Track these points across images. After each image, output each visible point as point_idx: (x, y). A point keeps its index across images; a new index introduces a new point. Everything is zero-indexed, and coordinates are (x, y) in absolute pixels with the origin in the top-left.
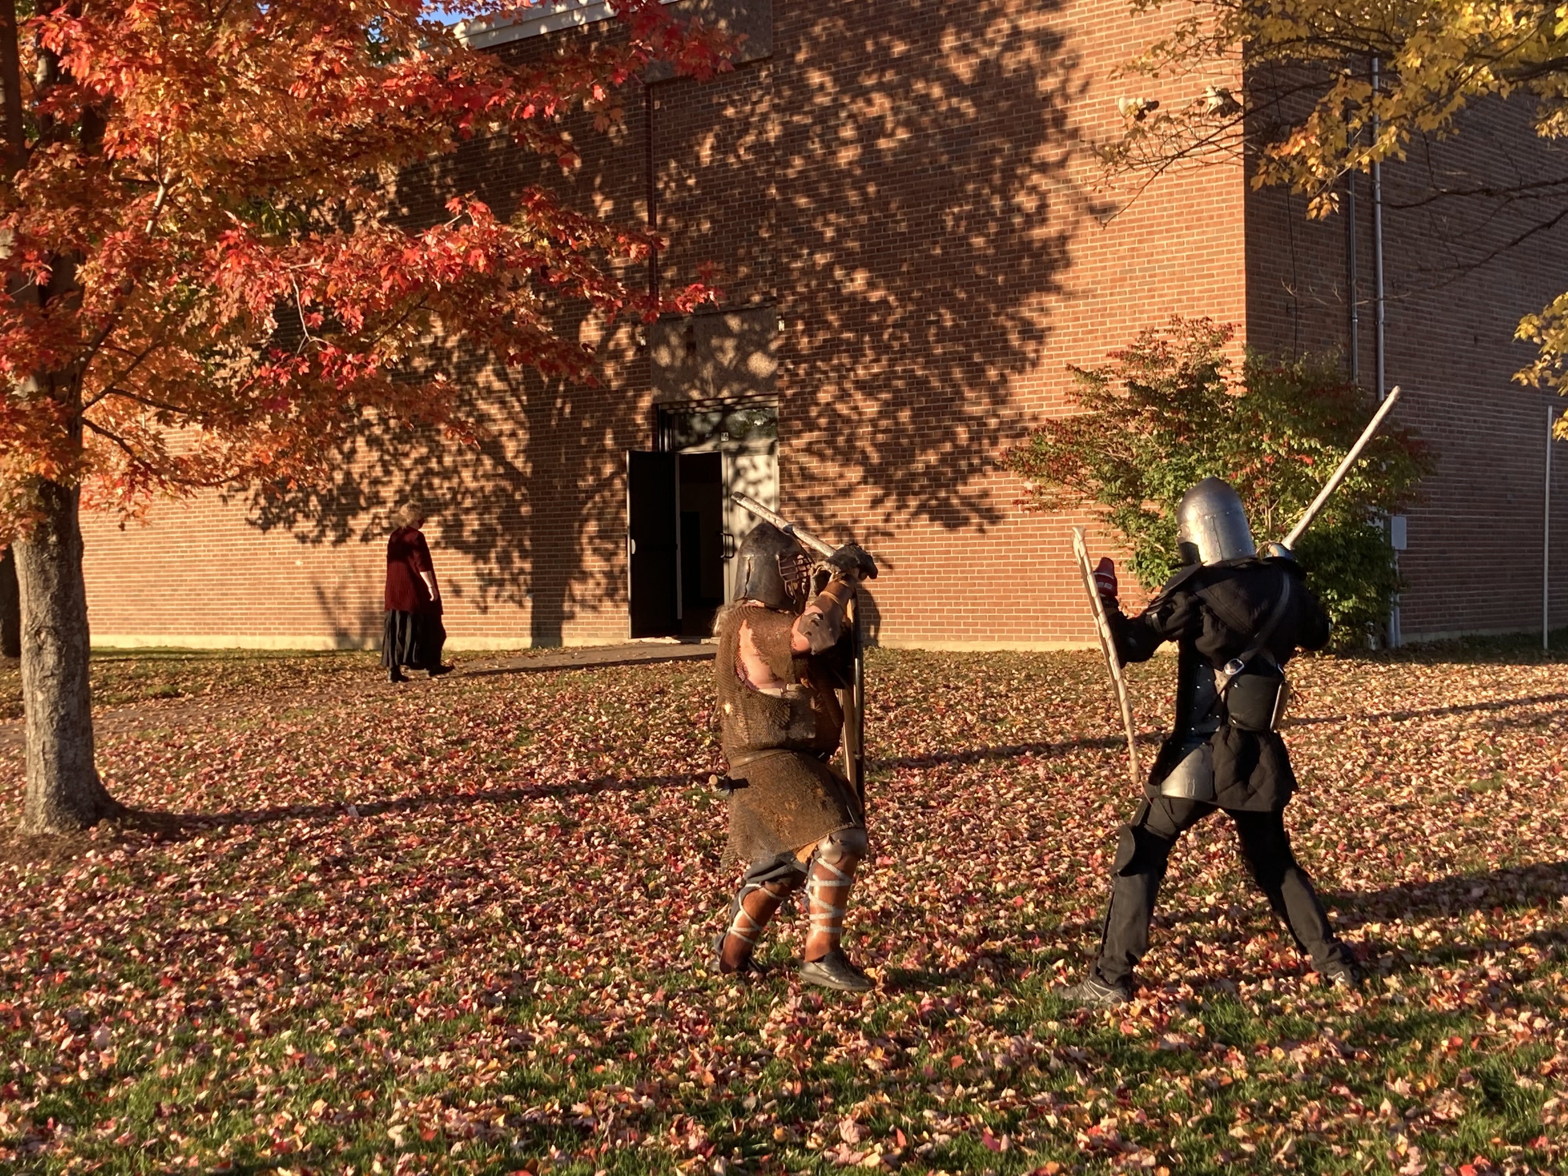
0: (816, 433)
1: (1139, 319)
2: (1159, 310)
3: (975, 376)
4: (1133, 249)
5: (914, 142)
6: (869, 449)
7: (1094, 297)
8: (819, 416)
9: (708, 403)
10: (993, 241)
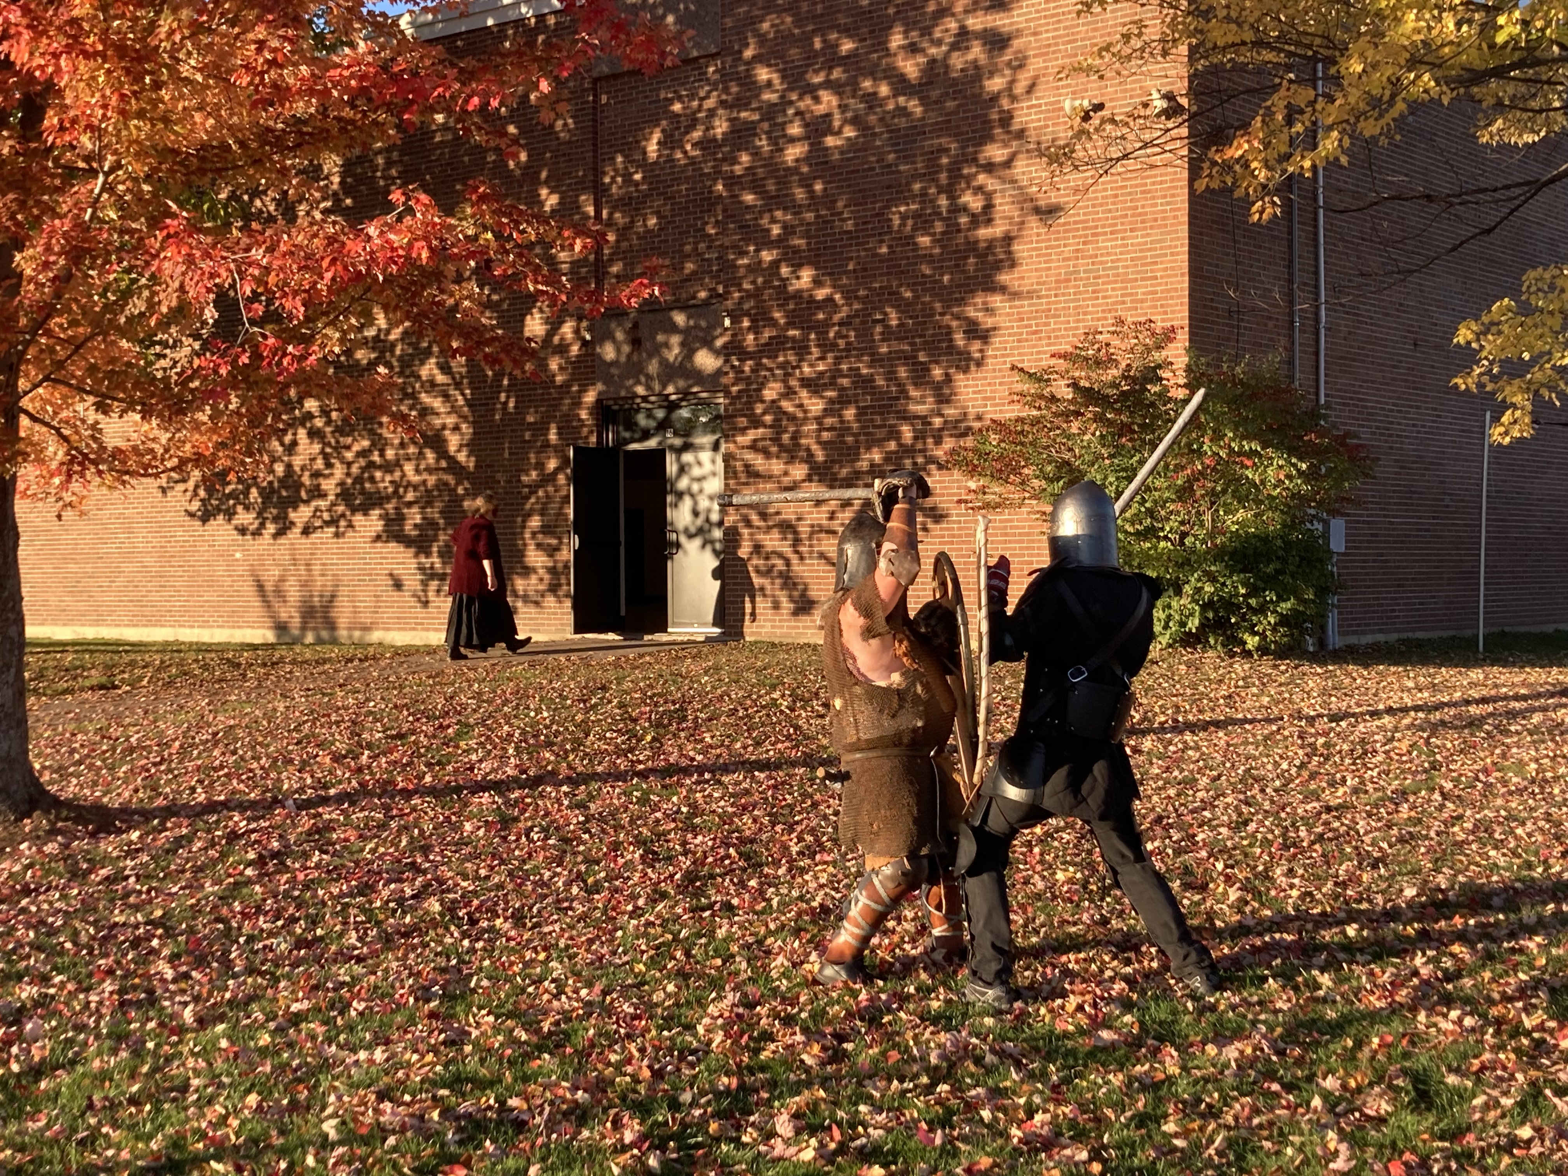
0: (761, 430)
1: (1084, 320)
2: (1103, 311)
3: (920, 375)
4: (1077, 251)
5: (861, 140)
6: (814, 447)
7: (1039, 297)
8: (764, 414)
9: (653, 399)
10: (938, 241)
